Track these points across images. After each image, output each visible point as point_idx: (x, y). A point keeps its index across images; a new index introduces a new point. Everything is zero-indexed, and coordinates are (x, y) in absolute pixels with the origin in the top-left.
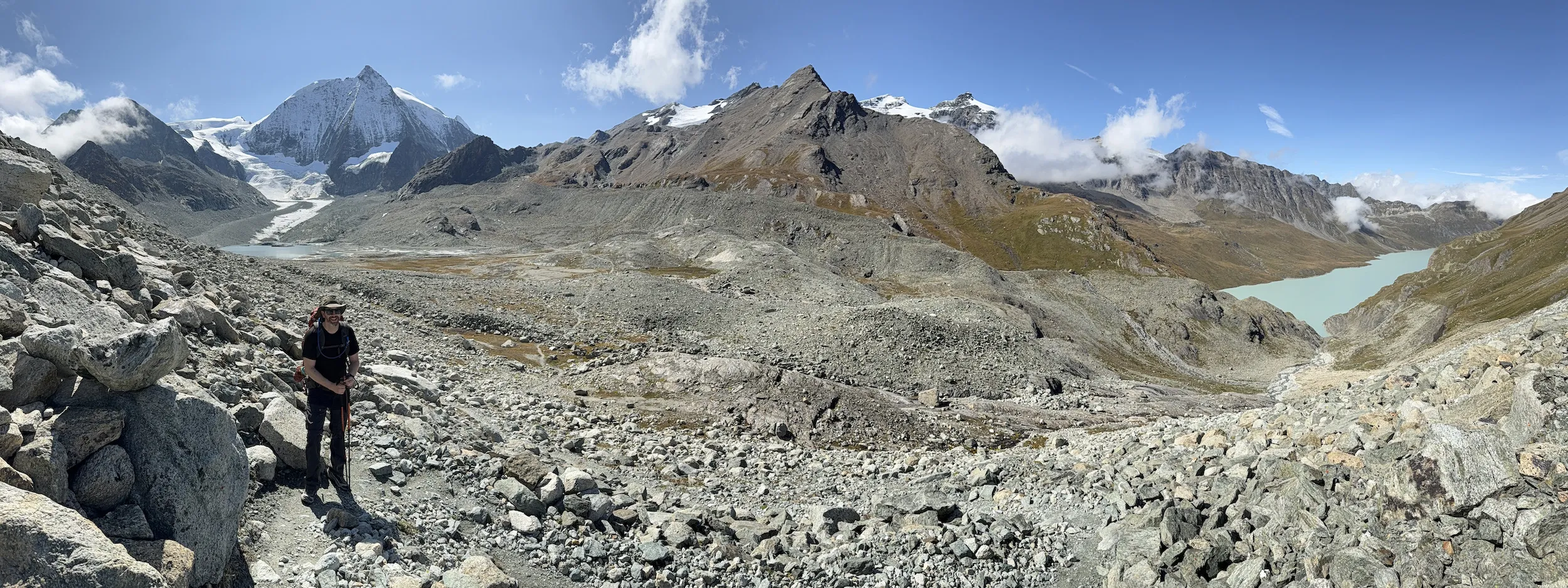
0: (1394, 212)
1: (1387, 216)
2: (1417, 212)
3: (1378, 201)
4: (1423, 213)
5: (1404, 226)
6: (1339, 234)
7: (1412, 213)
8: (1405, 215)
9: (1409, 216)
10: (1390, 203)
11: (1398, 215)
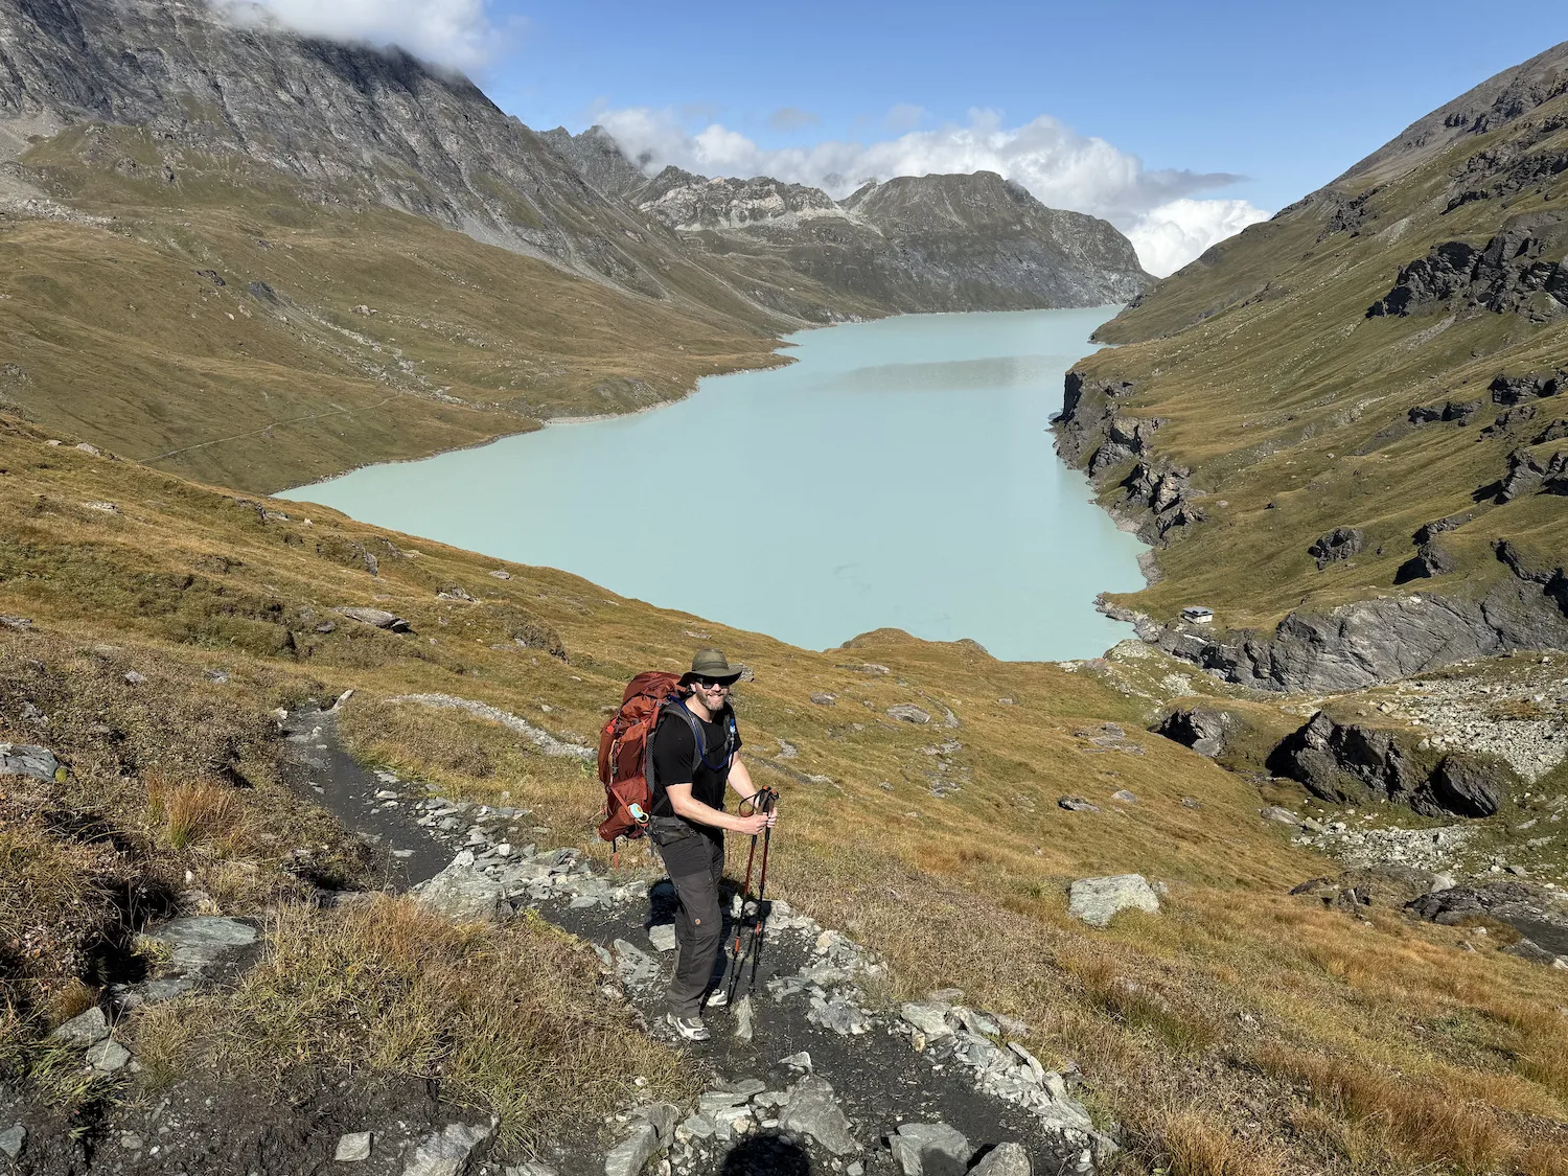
0: (756, 214)
1: (737, 224)
2: (822, 212)
3: (700, 179)
4: (840, 212)
5: (795, 255)
6: (632, 270)
7: (808, 213)
8: (790, 221)
9: (804, 223)
10: (738, 184)
11: (769, 221)
